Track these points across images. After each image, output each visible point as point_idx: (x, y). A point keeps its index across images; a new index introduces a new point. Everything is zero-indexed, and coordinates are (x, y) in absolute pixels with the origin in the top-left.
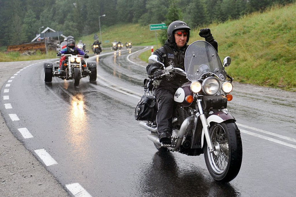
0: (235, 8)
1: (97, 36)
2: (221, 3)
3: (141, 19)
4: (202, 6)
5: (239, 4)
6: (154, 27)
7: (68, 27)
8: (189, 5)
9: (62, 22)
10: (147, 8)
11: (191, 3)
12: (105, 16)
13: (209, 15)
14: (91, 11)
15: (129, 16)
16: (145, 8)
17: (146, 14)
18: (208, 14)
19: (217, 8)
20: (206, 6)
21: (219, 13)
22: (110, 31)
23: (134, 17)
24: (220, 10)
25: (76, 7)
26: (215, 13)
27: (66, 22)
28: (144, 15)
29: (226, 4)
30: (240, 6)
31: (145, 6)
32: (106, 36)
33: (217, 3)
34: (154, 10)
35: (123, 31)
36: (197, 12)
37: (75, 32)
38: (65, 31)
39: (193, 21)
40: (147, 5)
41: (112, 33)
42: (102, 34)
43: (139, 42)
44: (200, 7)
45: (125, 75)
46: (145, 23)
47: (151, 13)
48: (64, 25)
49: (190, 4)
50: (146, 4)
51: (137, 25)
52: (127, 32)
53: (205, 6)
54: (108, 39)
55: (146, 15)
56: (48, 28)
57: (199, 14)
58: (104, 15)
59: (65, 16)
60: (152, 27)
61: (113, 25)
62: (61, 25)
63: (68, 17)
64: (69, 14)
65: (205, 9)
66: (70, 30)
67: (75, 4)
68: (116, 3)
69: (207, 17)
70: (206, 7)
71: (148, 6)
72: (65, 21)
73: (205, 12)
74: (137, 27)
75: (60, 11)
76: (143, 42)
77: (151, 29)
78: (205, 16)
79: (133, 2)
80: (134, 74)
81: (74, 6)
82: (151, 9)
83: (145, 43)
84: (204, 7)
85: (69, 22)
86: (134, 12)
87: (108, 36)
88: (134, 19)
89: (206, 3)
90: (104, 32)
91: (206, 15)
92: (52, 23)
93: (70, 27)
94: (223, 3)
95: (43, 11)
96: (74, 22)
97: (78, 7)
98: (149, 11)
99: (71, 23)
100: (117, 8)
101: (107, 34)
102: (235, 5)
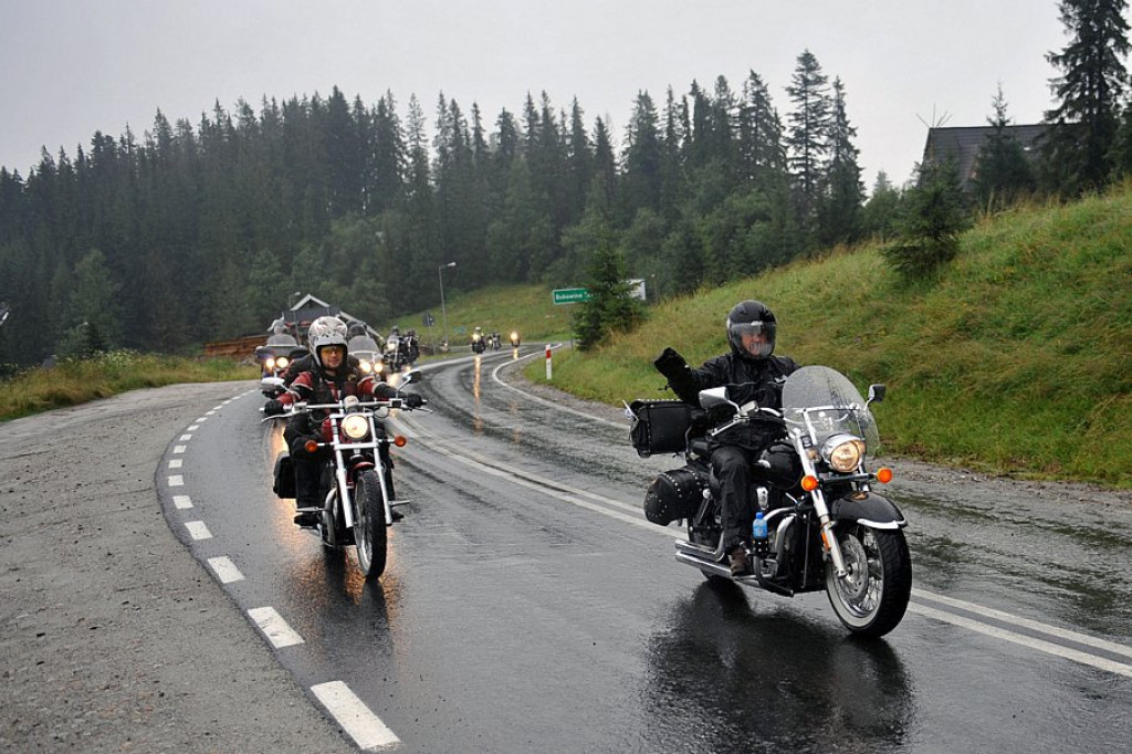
0: (782, 246)
1: (430, 316)
2: (747, 233)
3: (550, 271)
4: (700, 241)
5: (792, 235)
6: (564, 297)
7: (362, 292)
8: (669, 238)
9: (346, 281)
10: (563, 245)
11: (673, 233)
12: (454, 267)
13: (717, 263)
14: (422, 253)
15: (517, 265)
16: (560, 246)
17: (561, 260)
18: (715, 261)
19: (736, 246)
20: (709, 241)
21: (743, 258)
22: (472, 304)
23: (531, 268)
24: (745, 251)
25: (383, 241)
26: (733, 258)
27: (357, 280)
28: (557, 263)
29: (760, 237)
30: (794, 242)
31: (559, 240)
32: (461, 316)
33: (737, 234)
34: (579, 249)
35: (504, 303)
36: (687, 256)
37: (382, 306)
38: (356, 304)
39: (675, 278)
40: (562, 237)
41: (474, 309)
42: (448, 311)
43: (543, 332)
44: (693, 243)
45: (467, 414)
46: (558, 282)
47: (574, 255)
48: (354, 287)
49: (671, 235)
50: (561, 234)
51: (538, 289)
52: (512, 305)
53: (707, 240)
54: (464, 323)
55: (561, 263)
56: (309, 297)
57: (692, 260)
58: (453, 264)
59: (355, 265)
60: (558, 297)
61: (478, 287)
62: (345, 289)
63: (363, 267)
64: (365, 261)
65: (708, 249)
66: (368, 300)
67: (379, 234)
68: (486, 233)
69: (714, 268)
70: (712, 244)
71: (565, 240)
72: (354, 277)
73: (707, 256)
74: (539, 293)
75: (343, 251)
76: (553, 332)
77: (557, 301)
78: (708, 266)
79: (529, 229)
80: (488, 412)
81: (378, 240)
82: (572, 245)
83: (558, 333)
84: (703, 242)
85: (366, 279)
86: (533, 256)
87: (466, 315)
88: (531, 274)
89: (711, 233)
90: (455, 307)
91: (710, 263)
92: (324, 283)
93: (369, 295)
94: (753, 233)
95: (299, 251)
96: (377, 280)
97: (388, 239)
98: (569, 252)
99: (369, 284)
100: (488, 243)
101: (463, 311)
102: (782, 238)
